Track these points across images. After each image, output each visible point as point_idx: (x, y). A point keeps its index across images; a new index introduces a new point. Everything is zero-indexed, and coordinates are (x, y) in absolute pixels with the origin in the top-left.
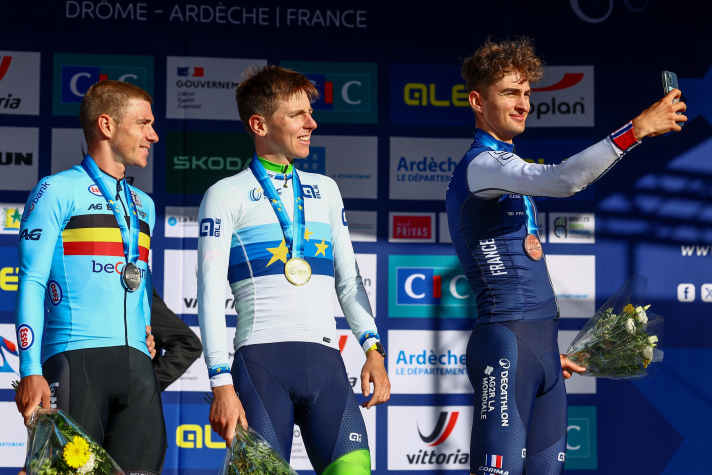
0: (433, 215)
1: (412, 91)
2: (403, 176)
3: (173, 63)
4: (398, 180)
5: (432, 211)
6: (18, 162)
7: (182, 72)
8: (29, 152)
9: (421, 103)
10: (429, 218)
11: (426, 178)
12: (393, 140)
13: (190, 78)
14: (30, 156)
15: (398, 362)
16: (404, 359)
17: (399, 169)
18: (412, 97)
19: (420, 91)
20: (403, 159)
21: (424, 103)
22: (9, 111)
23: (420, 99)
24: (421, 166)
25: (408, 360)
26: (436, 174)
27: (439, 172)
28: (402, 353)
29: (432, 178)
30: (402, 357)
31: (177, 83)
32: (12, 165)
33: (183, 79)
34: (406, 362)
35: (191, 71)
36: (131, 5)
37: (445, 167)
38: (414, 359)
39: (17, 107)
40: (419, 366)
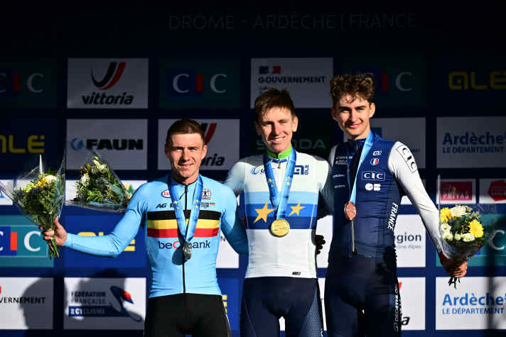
0: (474, 181)
1: (455, 78)
2: (448, 149)
3: (256, 63)
4: (444, 152)
5: (473, 178)
6: (131, 148)
7: (263, 70)
8: (141, 138)
9: (463, 87)
10: (470, 184)
11: (468, 150)
12: (439, 120)
13: (270, 75)
14: (141, 142)
15: (444, 304)
16: (450, 301)
17: (444, 143)
18: (455, 83)
19: (461, 77)
20: (448, 135)
21: (466, 87)
22: (123, 106)
23: (462, 84)
24: (464, 140)
25: (453, 302)
26: (476, 146)
27: (479, 145)
28: (447, 296)
29: (473, 150)
30: (447, 299)
31: (259, 79)
32: (127, 150)
33: (265, 76)
34: (451, 304)
35: (271, 70)
36: (221, 18)
37: (484, 140)
38: (458, 301)
39: (130, 103)
40: (462, 307)
